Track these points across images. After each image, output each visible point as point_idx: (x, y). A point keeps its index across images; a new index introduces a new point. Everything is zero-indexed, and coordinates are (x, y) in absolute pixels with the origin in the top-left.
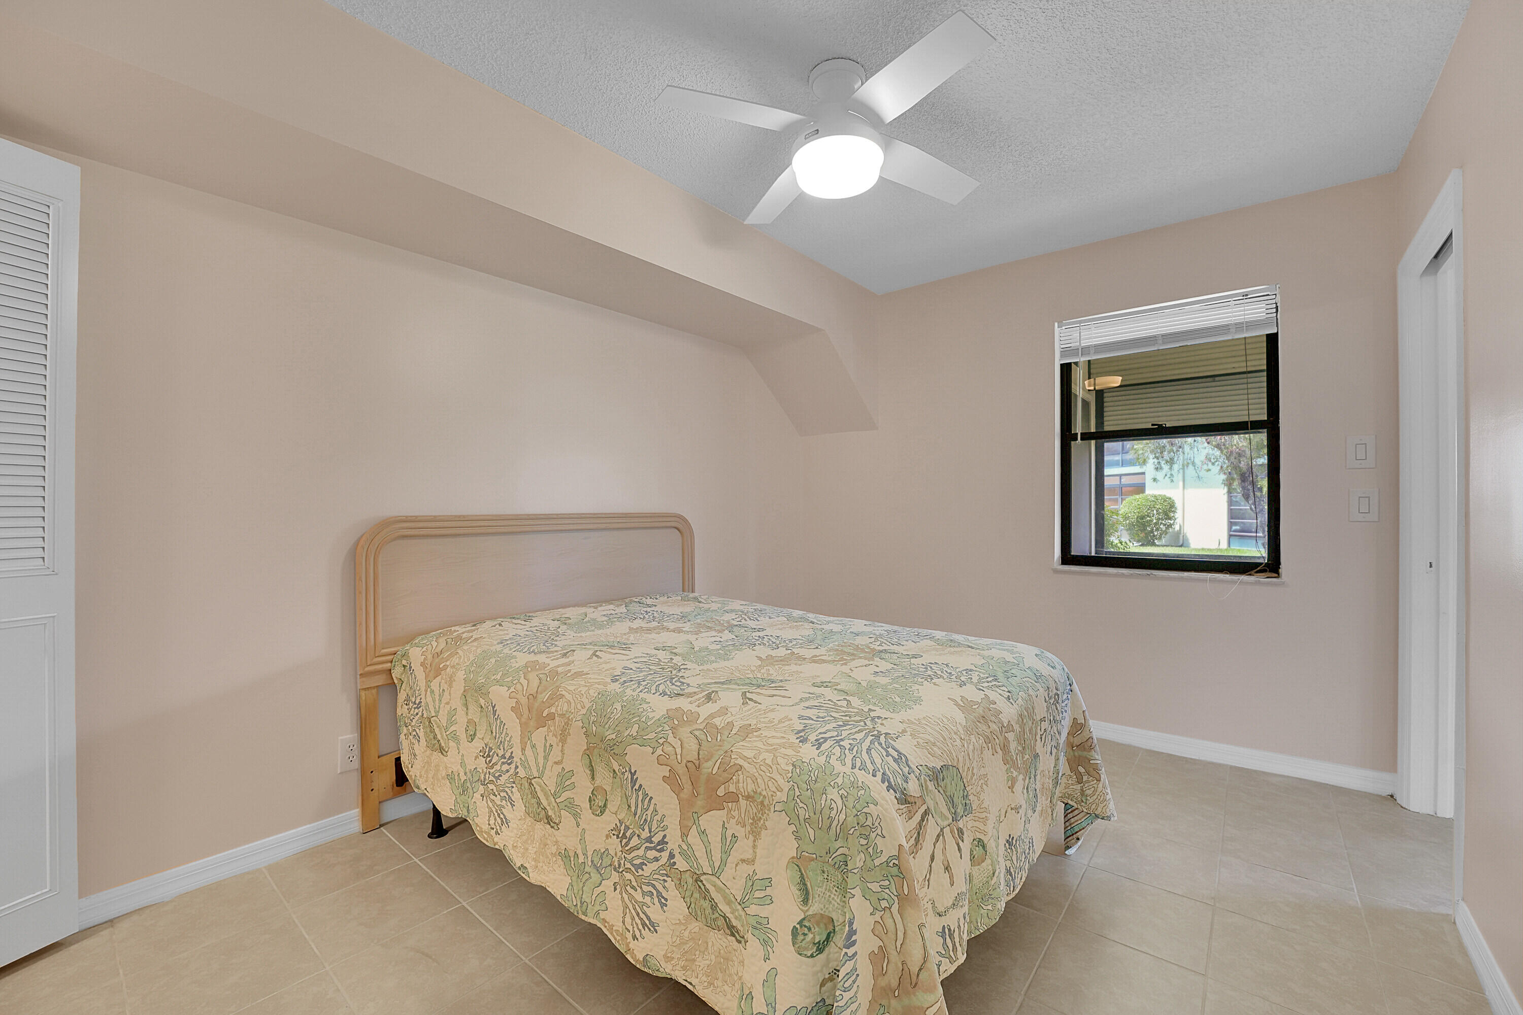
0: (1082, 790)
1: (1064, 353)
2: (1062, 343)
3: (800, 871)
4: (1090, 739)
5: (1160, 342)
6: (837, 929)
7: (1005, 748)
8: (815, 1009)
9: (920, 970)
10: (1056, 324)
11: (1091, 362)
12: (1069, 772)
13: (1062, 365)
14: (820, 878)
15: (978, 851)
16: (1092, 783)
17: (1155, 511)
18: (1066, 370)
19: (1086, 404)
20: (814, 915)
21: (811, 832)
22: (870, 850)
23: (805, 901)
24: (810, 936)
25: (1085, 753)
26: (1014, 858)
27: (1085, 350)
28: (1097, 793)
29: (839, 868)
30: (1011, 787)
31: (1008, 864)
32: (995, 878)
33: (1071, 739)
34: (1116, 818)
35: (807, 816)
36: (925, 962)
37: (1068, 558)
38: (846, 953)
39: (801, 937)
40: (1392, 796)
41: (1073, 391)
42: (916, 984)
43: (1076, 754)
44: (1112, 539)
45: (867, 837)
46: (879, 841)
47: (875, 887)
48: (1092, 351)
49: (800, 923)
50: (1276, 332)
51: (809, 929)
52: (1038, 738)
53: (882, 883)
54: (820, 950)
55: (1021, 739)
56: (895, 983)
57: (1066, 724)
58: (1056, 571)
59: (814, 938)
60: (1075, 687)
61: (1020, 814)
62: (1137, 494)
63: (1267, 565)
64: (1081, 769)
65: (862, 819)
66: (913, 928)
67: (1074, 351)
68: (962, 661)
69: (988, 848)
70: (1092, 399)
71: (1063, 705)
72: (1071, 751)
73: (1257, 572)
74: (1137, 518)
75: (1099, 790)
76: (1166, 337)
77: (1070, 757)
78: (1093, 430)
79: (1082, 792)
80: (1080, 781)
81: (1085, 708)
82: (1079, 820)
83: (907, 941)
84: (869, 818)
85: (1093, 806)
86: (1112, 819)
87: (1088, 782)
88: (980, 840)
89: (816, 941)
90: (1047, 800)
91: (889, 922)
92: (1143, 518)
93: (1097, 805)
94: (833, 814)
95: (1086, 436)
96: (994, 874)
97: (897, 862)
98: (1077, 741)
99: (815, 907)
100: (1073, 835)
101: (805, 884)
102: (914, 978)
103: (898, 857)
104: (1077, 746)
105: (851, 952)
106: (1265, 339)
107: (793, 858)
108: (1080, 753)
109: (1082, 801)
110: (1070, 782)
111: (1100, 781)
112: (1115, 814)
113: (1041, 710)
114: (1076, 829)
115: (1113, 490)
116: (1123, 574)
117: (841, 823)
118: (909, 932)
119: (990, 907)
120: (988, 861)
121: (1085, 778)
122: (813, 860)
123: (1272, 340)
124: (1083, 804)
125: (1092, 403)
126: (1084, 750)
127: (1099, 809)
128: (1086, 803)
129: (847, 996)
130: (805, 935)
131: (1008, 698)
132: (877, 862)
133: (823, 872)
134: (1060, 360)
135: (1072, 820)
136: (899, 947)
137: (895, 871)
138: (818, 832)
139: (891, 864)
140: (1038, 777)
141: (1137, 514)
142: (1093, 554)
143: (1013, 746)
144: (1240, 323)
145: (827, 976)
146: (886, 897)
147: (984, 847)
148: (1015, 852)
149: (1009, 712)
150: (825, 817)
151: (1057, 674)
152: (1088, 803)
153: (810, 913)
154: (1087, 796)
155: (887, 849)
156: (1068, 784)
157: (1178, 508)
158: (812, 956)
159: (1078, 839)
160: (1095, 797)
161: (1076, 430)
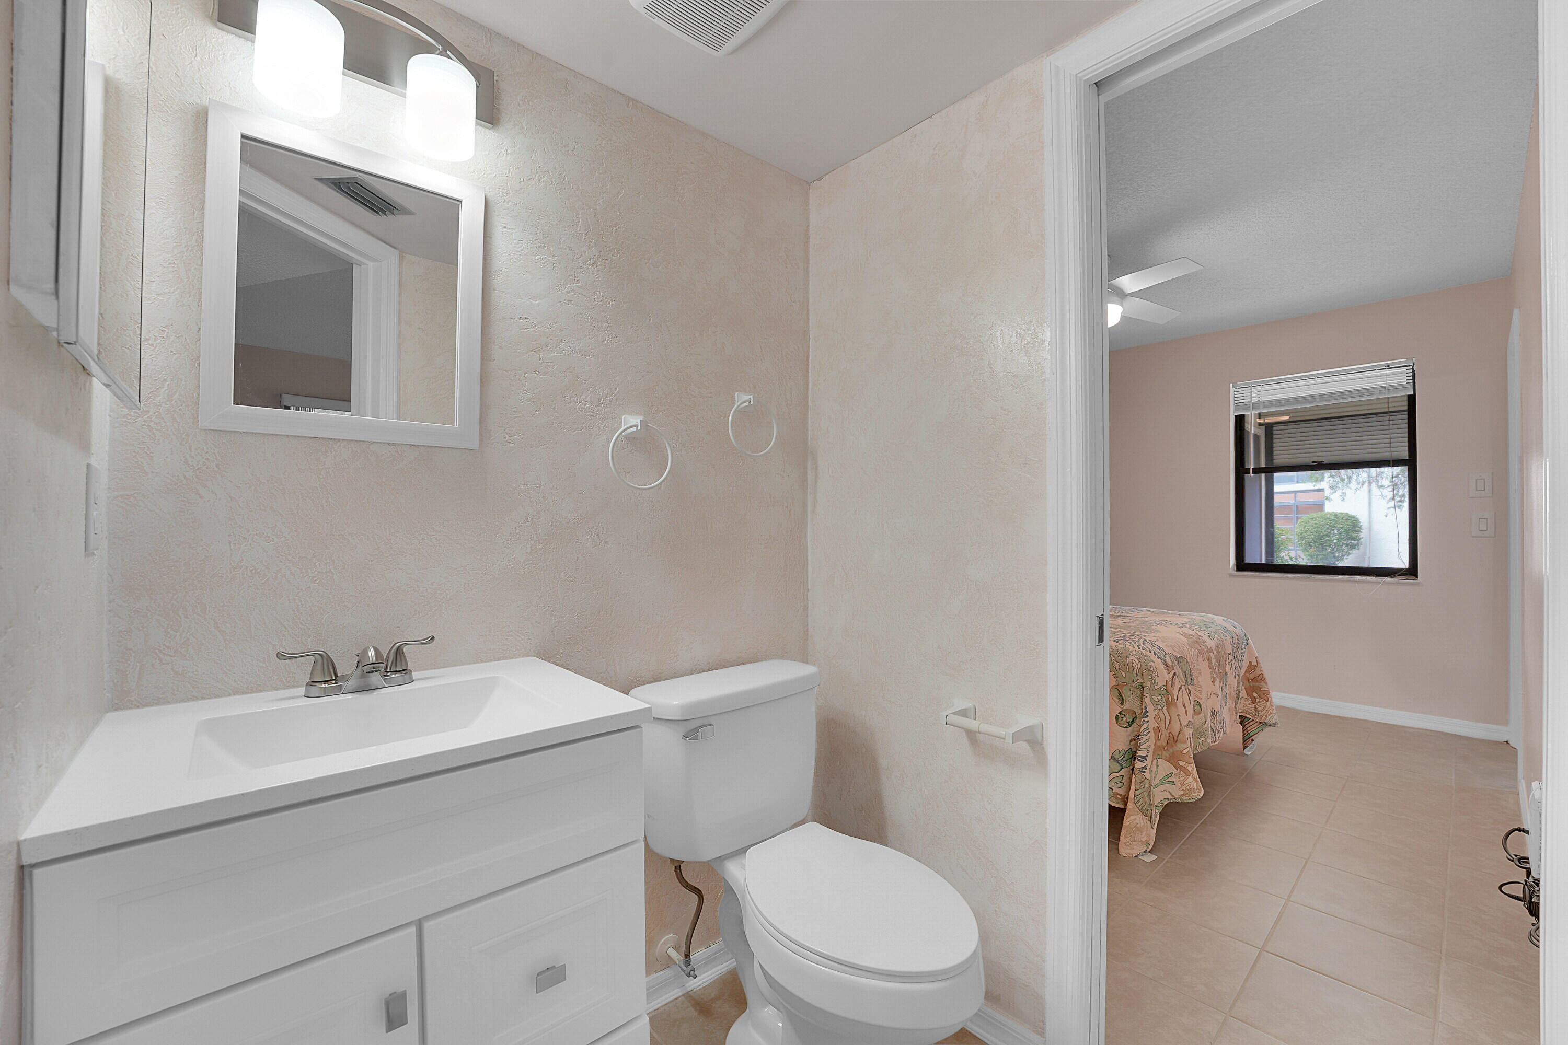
0: (1255, 708)
1: (1238, 406)
2: (1236, 399)
3: (1118, 690)
4: (1261, 676)
5: (1318, 400)
6: (1137, 716)
7: (1209, 659)
8: (1128, 752)
9: (1179, 734)
10: (1231, 385)
11: (1262, 415)
12: (1247, 697)
13: (1236, 416)
14: (1129, 693)
15: (1197, 708)
16: (1263, 703)
17: (1336, 531)
18: (1240, 421)
19: (1257, 437)
20: (1126, 710)
21: (1123, 673)
22: (1153, 681)
23: (1122, 703)
24: (1125, 719)
25: (1257, 684)
26: (1215, 722)
27: (1255, 406)
28: (1266, 709)
29: (1139, 688)
30: (1213, 682)
31: (1212, 724)
32: (1206, 724)
33: (1248, 675)
34: (1279, 725)
35: (1120, 667)
36: (1181, 730)
37: (1242, 566)
38: (1144, 720)
39: (1120, 719)
40: (1507, 742)
41: (1246, 429)
42: (1177, 740)
43: (1251, 685)
44: (1282, 554)
45: (1151, 675)
46: (1156, 677)
47: (1155, 698)
48: (1261, 406)
49: (1120, 713)
50: (1412, 393)
51: (1125, 715)
52: (1227, 663)
53: (1158, 697)
54: (1130, 726)
55: (1217, 658)
56: (1165, 744)
57: (1245, 664)
58: (1231, 575)
59: (1127, 720)
60: (1250, 641)
61: (1218, 698)
62: (1314, 513)
63: (1407, 570)
64: (1255, 694)
65: (1149, 667)
66: (1174, 717)
67: (1247, 407)
68: (1178, 620)
69: (1202, 707)
70: (1262, 432)
71: (1243, 651)
72: (1248, 683)
73: (1399, 575)
74: (1315, 537)
75: (1267, 707)
76: (1323, 397)
77: (1247, 687)
78: (1263, 465)
79: (1256, 709)
80: (1254, 702)
81: (1257, 655)
82: (1252, 728)
83: (1172, 722)
84: (1152, 668)
85: (1264, 717)
86: (1277, 726)
87: (1259, 702)
88: (1198, 702)
89: (1128, 721)
90: (1233, 703)
91: (1162, 716)
92: (1321, 537)
93: (1266, 717)
94: (1134, 665)
95: (1257, 471)
96: (1206, 722)
97: (1165, 688)
98: (1252, 676)
99: (1127, 706)
100: (1249, 738)
101: (1121, 696)
102: (1176, 738)
103: (1166, 686)
104: (1252, 680)
105: (1146, 720)
106: (1406, 398)
107: (1114, 686)
108: (1254, 684)
109: (1256, 715)
110: (1247, 703)
111: (1268, 701)
112: (1279, 723)
113: (1229, 648)
114: (1251, 734)
115: (1287, 508)
116: (1288, 577)
117: (1139, 668)
118: (1173, 718)
119: (1203, 739)
120: (1202, 715)
121: (1257, 700)
122: (1125, 685)
123: (1412, 399)
124: (1256, 716)
125: (1262, 436)
126: (1257, 681)
127: (1268, 719)
128: (1258, 716)
129: (1145, 738)
130: (1122, 718)
131: (1209, 636)
132: (1156, 687)
133: (1130, 690)
134: (1234, 413)
135: (1249, 729)
136: (1167, 725)
137: (1165, 692)
138: (1127, 674)
139: (1162, 689)
140: (1227, 686)
141: (1315, 534)
142: (1264, 562)
143: (1214, 661)
144: (1383, 387)
145: (1133, 738)
146: (1160, 704)
147: (1200, 706)
148: (1216, 719)
149: (1211, 643)
150: (1130, 667)
151: (1238, 631)
152: (1260, 715)
153: (1124, 708)
154: (1259, 711)
155: (1161, 682)
156: (1245, 705)
157: (1363, 527)
158: (1126, 727)
159: (1253, 740)
160: (1265, 711)
161: (1248, 466)
